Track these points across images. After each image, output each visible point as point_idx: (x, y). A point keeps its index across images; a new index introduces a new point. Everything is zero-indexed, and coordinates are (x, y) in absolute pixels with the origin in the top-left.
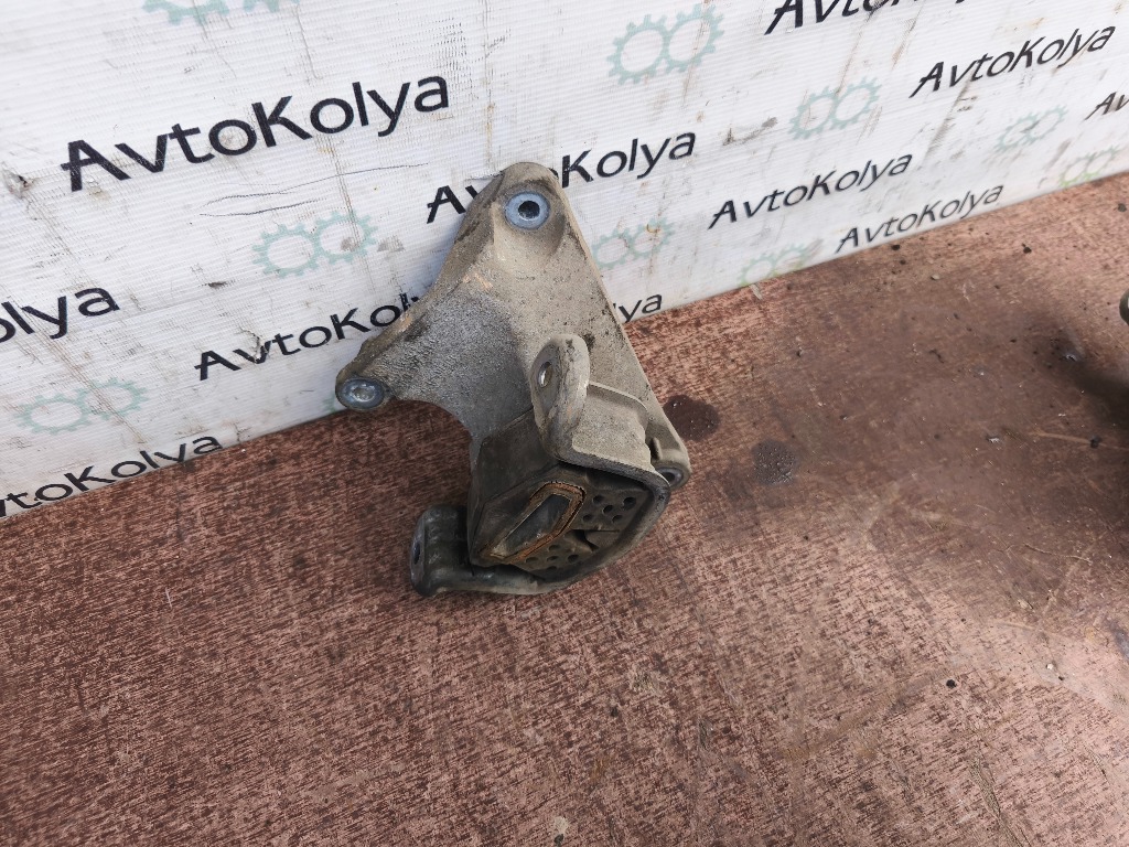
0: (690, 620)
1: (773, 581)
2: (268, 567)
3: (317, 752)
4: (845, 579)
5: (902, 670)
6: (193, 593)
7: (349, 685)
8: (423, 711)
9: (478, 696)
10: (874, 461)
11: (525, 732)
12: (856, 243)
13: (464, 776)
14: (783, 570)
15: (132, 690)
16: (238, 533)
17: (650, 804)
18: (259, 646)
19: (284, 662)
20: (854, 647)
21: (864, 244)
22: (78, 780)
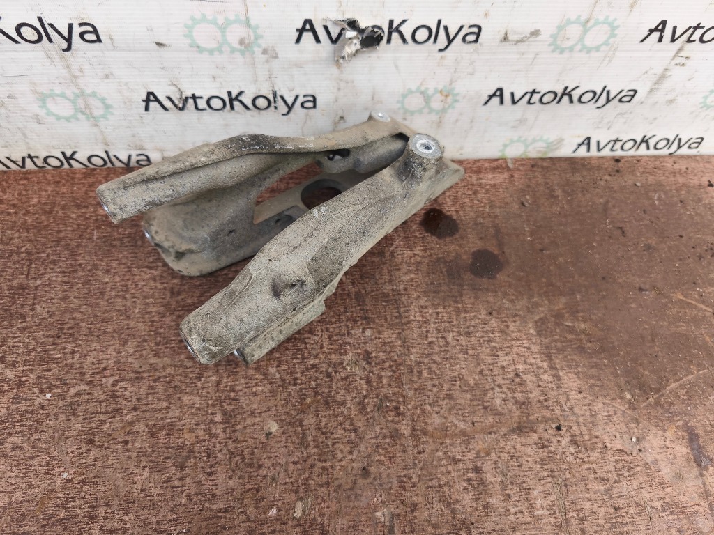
0: (396, 339)
1: (459, 332)
3: (145, 340)
4: (508, 345)
5: (527, 409)
6: (110, 236)
10: (554, 281)
11: (270, 369)
12: (589, 150)
13: (226, 381)
14: (468, 328)
15: (57, 276)
17: (332, 433)
18: (135, 275)
19: (145, 288)
20: (499, 386)
21: (594, 152)
22: (11, 314)
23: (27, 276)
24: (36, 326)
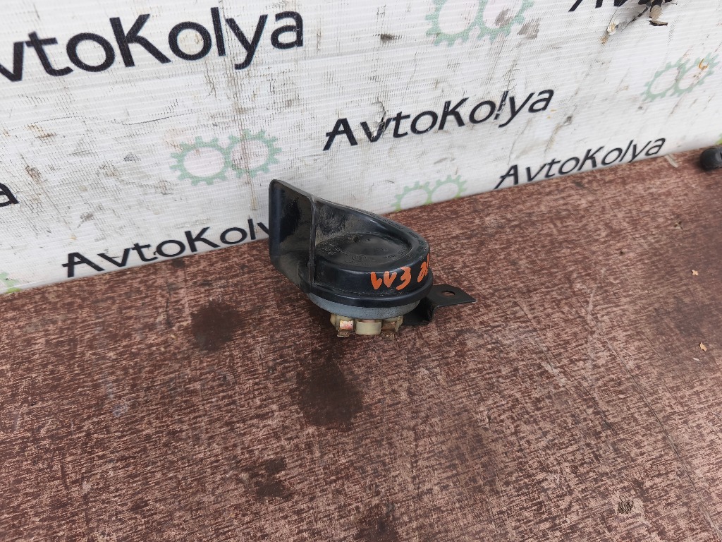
23: (63, 479)
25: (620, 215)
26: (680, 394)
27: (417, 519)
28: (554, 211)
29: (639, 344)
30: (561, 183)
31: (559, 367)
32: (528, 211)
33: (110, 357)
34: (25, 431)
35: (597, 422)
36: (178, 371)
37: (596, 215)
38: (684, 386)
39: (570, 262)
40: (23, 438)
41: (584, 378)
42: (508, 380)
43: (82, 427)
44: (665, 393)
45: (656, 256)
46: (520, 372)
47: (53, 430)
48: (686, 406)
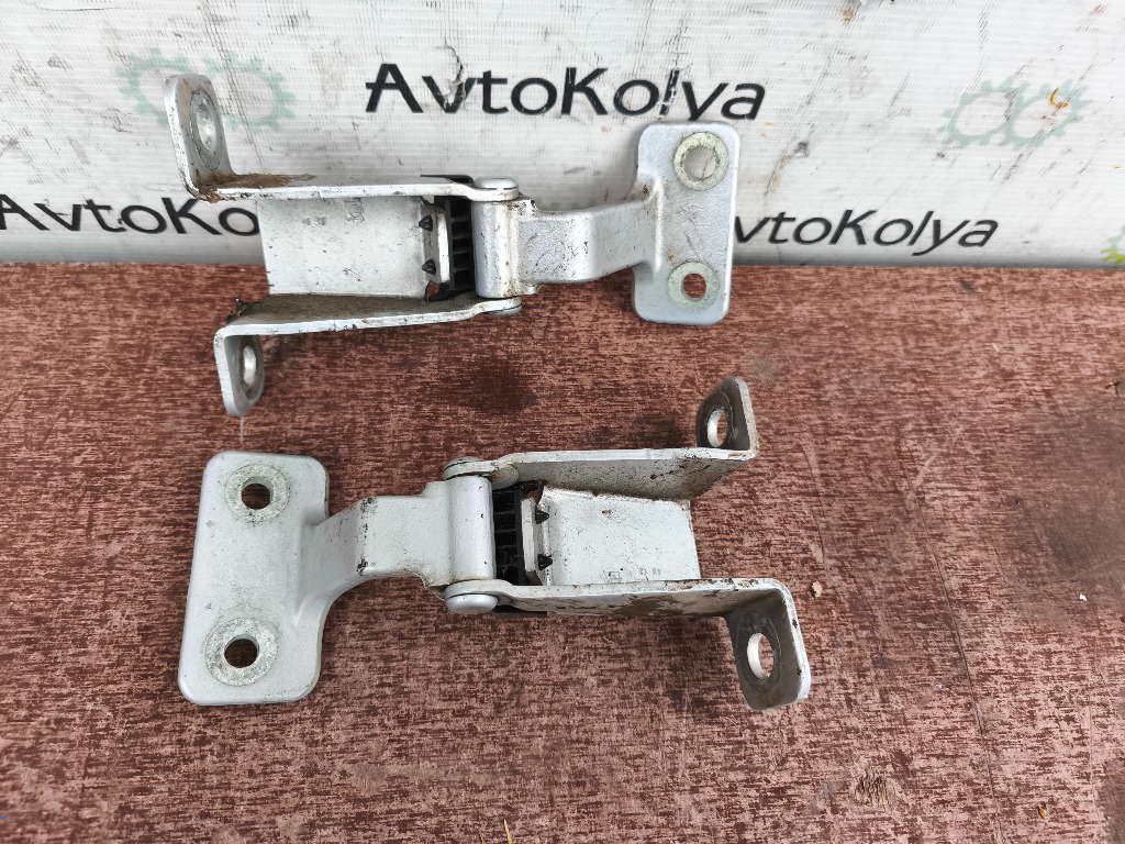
0: (963, 720)
1: (1103, 705)
2: (378, 432)
3: (372, 711)
6: (274, 433)
7: (442, 632)
8: (534, 708)
9: (620, 717)
11: (676, 796)
13: (573, 830)
15: (159, 534)
16: (352, 375)
22: (49, 629)
23: (89, 529)
24: (111, 666)
25: (1019, 350)
26: (1019, 646)
27: (550, 714)
28: (911, 318)
29: (979, 555)
30: (938, 278)
31: (835, 558)
32: (867, 310)
33: (190, 382)
34: (56, 454)
35: (869, 653)
36: (276, 424)
37: (979, 341)
38: (1030, 637)
39: (910, 403)
40: (48, 463)
41: (870, 584)
42: (749, 557)
43: (129, 468)
44: (995, 639)
45: (1058, 427)
46: (772, 550)
47: (90, 462)
48: (1022, 666)
